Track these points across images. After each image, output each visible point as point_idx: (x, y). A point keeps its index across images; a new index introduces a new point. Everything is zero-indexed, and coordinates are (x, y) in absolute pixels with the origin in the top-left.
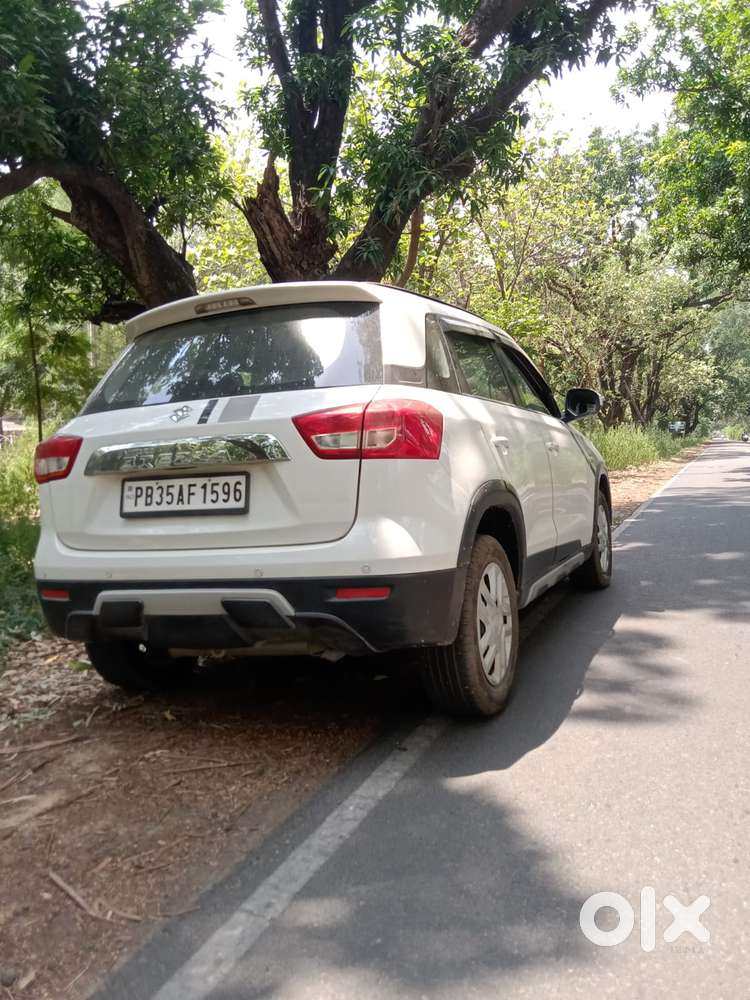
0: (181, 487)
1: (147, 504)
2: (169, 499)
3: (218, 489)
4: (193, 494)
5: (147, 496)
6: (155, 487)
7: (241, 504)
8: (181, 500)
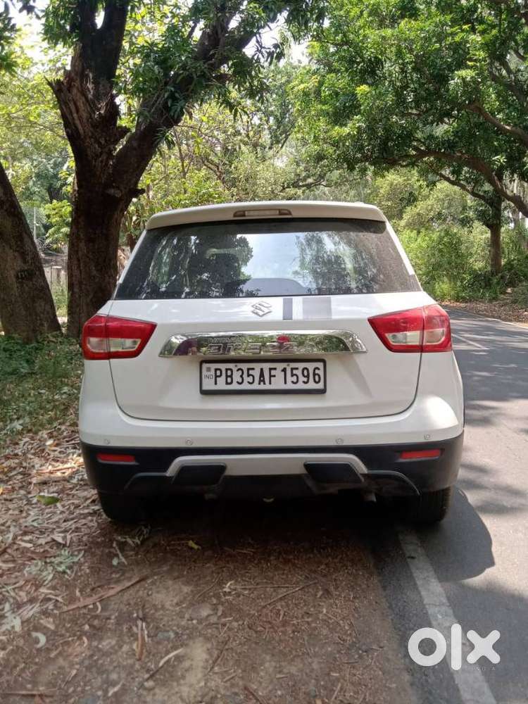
0: (262, 370)
1: (227, 383)
2: (250, 379)
3: (299, 372)
4: (274, 376)
5: (227, 376)
6: (235, 369)
7: (320, 386)
8: (262, 380)
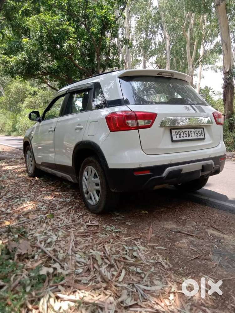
7: (203, 137)
8: (189, 136)
